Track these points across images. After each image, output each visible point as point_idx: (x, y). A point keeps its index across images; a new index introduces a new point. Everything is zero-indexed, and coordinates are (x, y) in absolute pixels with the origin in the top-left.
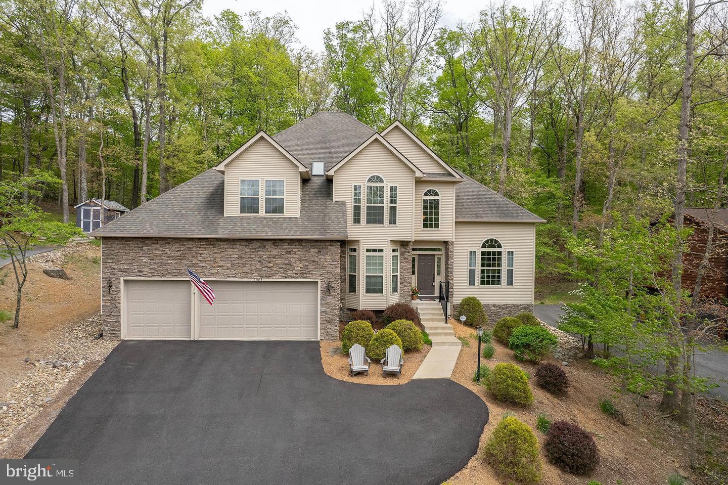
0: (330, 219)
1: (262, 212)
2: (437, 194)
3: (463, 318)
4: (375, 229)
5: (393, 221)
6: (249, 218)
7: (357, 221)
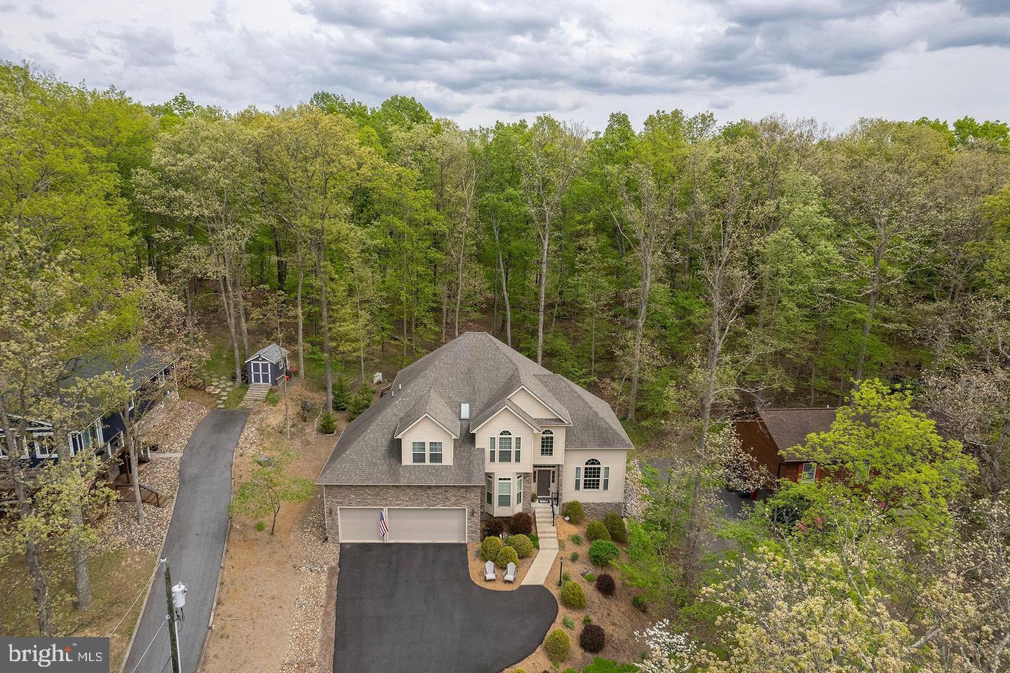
0: (473, 467)
1: (427, 462)
2: (552, 433)
3: (567, 518)
4: (505, 465)
5: (518, 460)
6: (419, 466)
7: (492, 460)
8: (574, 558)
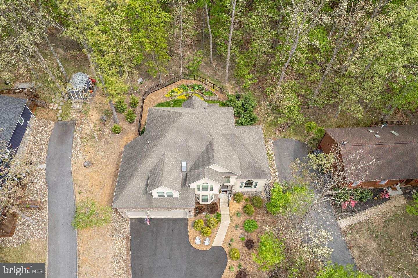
0: (189, 198)
1: (166, 197)
3: (235, 201)
4: (205, 192)
5: (212, 190)
6: (162, 198)
7: (199, 191)
8: (237, 227)
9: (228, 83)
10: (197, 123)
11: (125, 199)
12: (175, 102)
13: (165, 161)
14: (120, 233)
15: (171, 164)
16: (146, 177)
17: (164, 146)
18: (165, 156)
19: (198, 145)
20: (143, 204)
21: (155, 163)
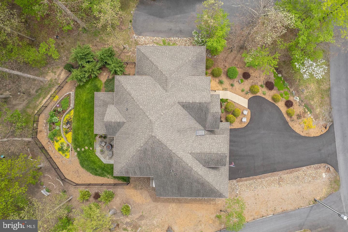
8: (232, 85)
9: (44, 77)
10: (163, 119)
11: (222, 187)
12: (77, 145)
13: (199, 152)
14: (235, 188)
15: (200, 146)
16: (207, 169)
17: (183, 154)
18: (193, 152)
19: (183, 119)
20: (226, 170)
21: (197, 162)
